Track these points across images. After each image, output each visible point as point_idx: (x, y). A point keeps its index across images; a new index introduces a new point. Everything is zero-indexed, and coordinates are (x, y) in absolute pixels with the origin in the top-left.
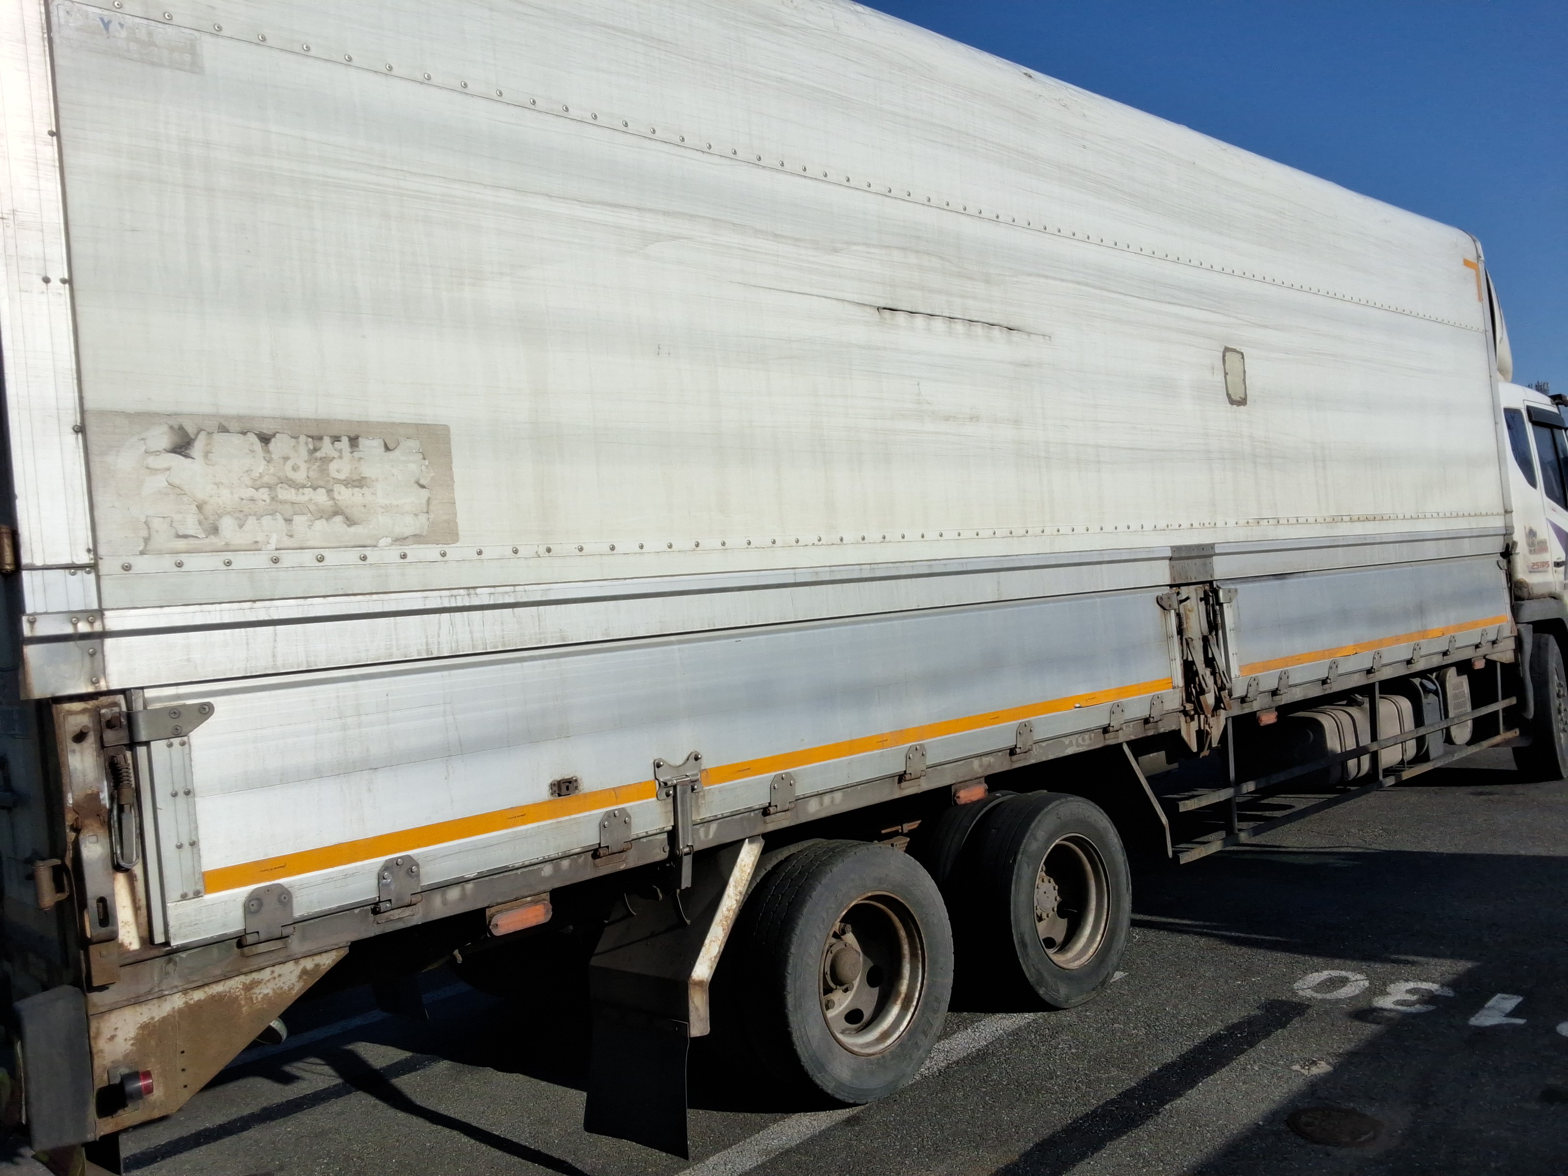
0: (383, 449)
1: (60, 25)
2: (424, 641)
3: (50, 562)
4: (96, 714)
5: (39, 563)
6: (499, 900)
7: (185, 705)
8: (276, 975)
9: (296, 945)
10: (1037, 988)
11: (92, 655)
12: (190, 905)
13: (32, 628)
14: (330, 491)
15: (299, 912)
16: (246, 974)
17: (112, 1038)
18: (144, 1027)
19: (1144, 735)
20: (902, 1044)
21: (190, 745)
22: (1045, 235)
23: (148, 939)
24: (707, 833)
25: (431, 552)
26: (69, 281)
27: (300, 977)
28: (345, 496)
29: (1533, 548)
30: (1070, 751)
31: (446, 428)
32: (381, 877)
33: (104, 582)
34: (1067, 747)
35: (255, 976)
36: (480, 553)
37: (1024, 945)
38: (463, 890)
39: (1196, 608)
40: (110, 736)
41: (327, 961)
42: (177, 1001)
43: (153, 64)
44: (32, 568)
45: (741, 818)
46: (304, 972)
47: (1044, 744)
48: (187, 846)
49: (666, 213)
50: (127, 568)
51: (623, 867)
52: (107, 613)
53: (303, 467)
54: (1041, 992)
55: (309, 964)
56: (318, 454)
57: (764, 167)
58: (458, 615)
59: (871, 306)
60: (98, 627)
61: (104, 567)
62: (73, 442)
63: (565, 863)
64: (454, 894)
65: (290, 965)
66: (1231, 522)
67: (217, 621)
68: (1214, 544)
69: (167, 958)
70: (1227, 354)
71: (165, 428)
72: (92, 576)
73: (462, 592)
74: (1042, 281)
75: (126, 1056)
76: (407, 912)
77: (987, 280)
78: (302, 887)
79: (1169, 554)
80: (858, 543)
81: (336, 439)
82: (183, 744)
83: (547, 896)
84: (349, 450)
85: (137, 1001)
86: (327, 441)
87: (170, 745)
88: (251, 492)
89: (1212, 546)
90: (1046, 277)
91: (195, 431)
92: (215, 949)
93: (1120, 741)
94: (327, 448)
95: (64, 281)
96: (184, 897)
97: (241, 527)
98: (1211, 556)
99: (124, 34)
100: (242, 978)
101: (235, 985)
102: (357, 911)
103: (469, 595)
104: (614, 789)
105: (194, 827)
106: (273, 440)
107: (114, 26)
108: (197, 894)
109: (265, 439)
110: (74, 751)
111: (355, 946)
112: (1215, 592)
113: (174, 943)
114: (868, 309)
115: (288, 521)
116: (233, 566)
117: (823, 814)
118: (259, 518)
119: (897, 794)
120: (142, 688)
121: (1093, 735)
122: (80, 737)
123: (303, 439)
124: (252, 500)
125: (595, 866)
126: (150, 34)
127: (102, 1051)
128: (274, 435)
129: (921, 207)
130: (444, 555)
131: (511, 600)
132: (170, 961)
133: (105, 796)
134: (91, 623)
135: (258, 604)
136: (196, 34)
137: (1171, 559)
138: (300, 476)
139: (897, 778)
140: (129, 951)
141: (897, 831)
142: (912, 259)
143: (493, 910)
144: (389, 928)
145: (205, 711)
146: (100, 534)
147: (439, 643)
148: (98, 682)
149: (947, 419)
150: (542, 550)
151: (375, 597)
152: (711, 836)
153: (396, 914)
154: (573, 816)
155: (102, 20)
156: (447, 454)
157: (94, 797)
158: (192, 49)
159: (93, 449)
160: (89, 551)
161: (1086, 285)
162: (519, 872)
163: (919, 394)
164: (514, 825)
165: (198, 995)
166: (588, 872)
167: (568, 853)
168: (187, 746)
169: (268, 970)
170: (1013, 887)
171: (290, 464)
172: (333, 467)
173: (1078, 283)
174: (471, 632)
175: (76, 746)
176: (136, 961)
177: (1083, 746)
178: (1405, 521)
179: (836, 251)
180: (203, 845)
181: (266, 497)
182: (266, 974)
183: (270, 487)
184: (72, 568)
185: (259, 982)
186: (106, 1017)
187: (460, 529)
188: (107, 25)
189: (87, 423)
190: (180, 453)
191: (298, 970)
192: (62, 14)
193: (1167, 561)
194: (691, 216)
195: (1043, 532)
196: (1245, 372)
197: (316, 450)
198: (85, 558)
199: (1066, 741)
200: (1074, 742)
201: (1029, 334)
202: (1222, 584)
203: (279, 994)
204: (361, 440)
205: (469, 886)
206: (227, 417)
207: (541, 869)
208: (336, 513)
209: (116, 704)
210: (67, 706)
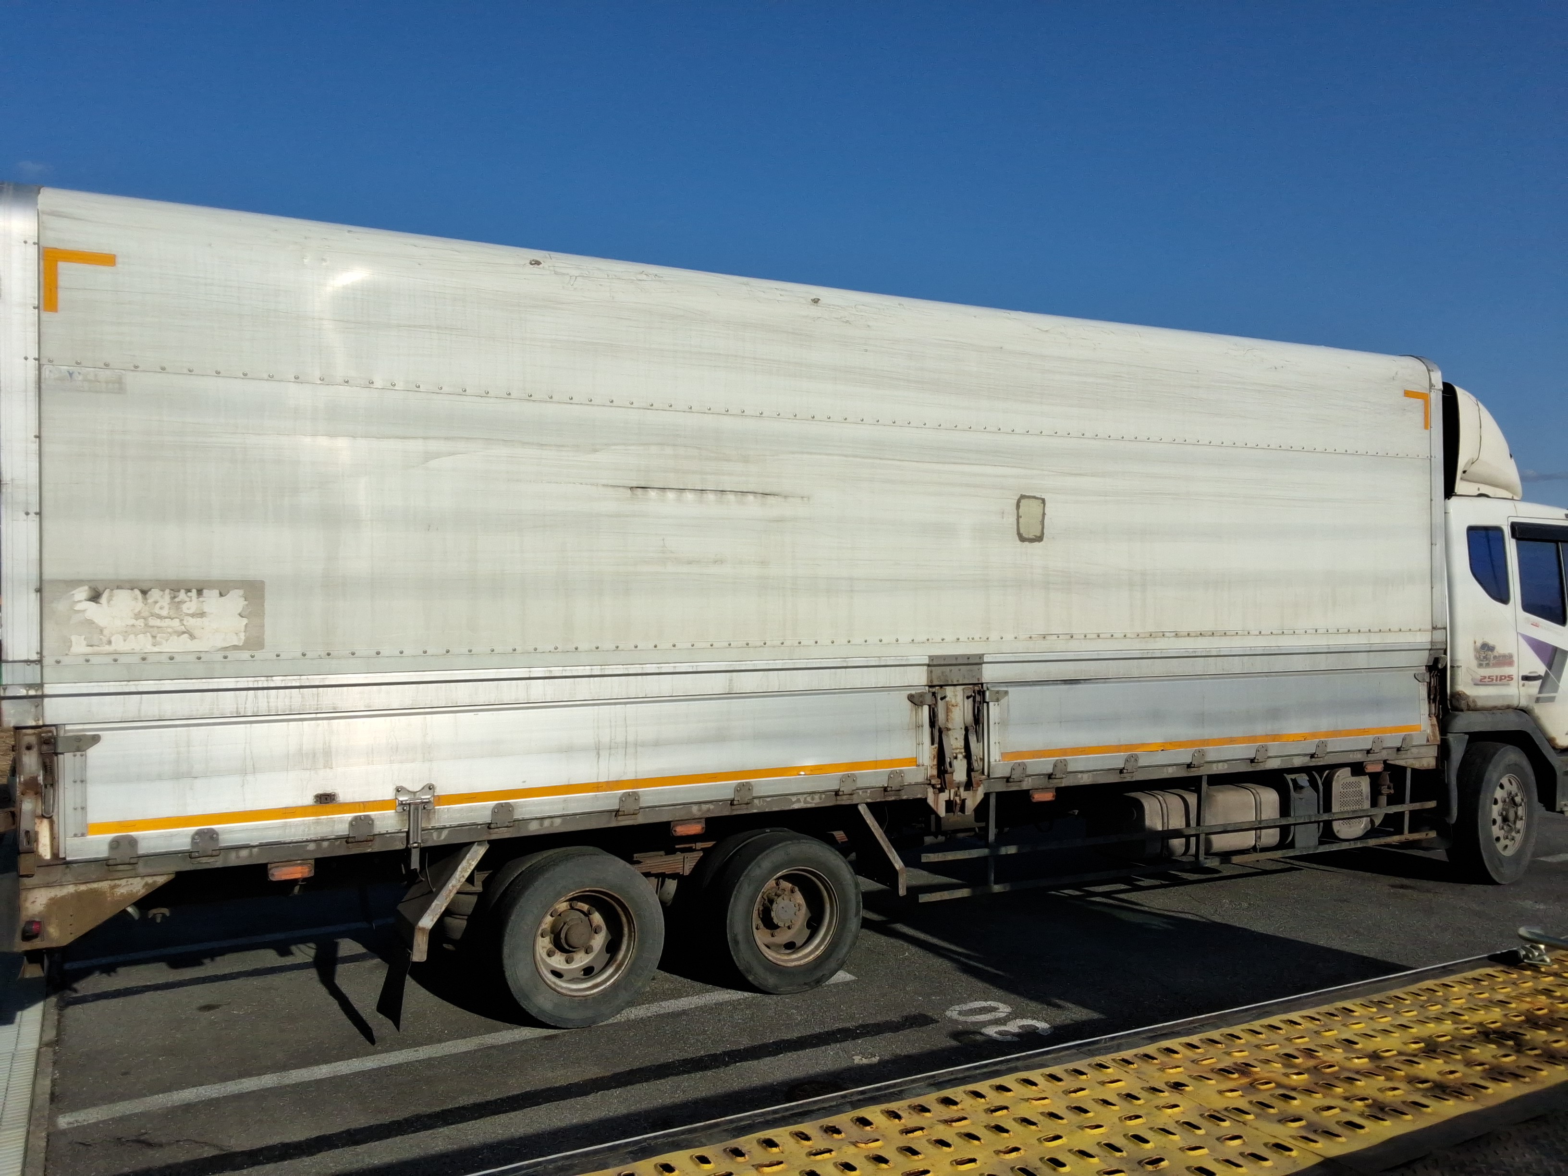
0: (218, 595)
1: (45, 379)
2: (235, 706)
3: (16, 659)
4: (39, 735)
5: (10, 659)
6: (275, 860)
7: (85, 735)
8: (129, 883)
9: (141, 869)
10: (746, 975)
11: (37, 706)
12: (78, 840)
13: (4, 692)
14: (181, 620)
15: (141, 852)
16: (111, 880)
17: (34, 902)
18: (51, 899)
19: (883, 800)
20: (603, 993)
21: (86, 756)
22: (814, 422)
23: (55, 855)
24: (439, 836)
25: (245, 655)
26: (39, 514)
27: (144, 887)
28: (191, 622)
29: (1484, 663)
30: (796, 806)
31: (262, 582)
32: (193, 838)
33: (45, 670)
34: (794, 803)
35: (117, 882)
36: (278, 656)
37: (736, 942)
38: (251, 851)
39: (961, 704)
40: (45, 748)
41: (161, 880)
42: (71, 889)
43: (97, 392)
44: (7, 662)
45: (469, 829)
46: (146, 884)
47: (769, 799)
48: (79, 810)
49: (446, 439)
50: (58, 662)
51: (369, 850)
52: (45, 685)
53: (167, 607)
54: (750, 978)
55: (150, 880)
56: (177, 600)
57: (534, 401)
58: (260, 692)
59: (624, 487)
60: (39, 693)
61: (46, 662)
62: (34, 597)
63: (325, 844)
64: (244, 853)
65: (139, 879)
66: (1009, 637)
67: (107, 691)
68: (983, 655)
69: (65, 866)
70: (1022, 501)
71: (86, 588)
72: (38, 667)
73: (263, 678)
74: (805, 456)
75: (40, 913)
76: (212, 860)
77: (746, 460)
78: (144, 838)
79: (927, 662)
80: (592, 651)
81: (188, 591)
82: (82, 755)
83: (313, 862)
84: (196, 596)
85: (48, 885)
86: (183, 592)
87: (75, 756)
88: (133, 622)
89: (981, 656)
90: (811, 453)
91: (103, 589)
92: (93, 865)
93: (854, 802)
94: (182, 595)
95: (36, 514)
96: (75, 835)
97: (125, 640)
98: (981, 664)
99: (80, 378)
100: (109, 882)
101: (104, 885)
102: (180, 855)
103: (267, 680)
104: (363, 802)
105: (85, 799)
106: (149, 593)
107: (75, 375)
108: (83, 835)
109: (144, 592)
110: (25, 754)
111: (178, 874)
112: (982, 693)
113: (68, 859)
114: (621, 489)
115: (154, 637)
116: (118, 662)
117: (542, 832)
118: (136, 635)
119: (613, 824)
120: (65, 724)
121: (823, 796)
122: (29, 748)
123: (167, 591)
124: (133, 626)
125: (348, 848)
126: (96, 375)
127: (27, 908)
128: (150, 590)
129: (683, 413)
130: (253, 657)
131: (298, 684)
132: (68, 867)
133: (41, 779)
134: (36, 690)
135: (131, 683)
136: (122, 371)
137: (929, 665)
138: (164, 613)
139: (614, 814)
140: (44, 860)
141: (692, 847)
142: (669, 451)
143: (273, 865)
144: (199, 867)
145: (95, 739)
146: (45, 644)
147: (245, 708)
148: (38, 720)
149: (690, 563)
150: (323, 654)
151: (204, 680)
152: (443, 837)
153: (204, 860)
154: (329, 817)
155: (69, 372)
156: (262, 597)
157: (34, 779)
158: (120, 381)
159: (45, 600)
160: (37, 653)
161: (856, 456)
162: (291, 845)
163: (664, 546)
164: (286, 818)
165: (83, 888)
166: (342, 851)
167: (325, 838)
168: (84, 757)
169: (125, 880)
170: (732, 900)
171: (158, 605)
172: (184, 607)
173: (846, 456)
174: (268, 702)
175: (27, 752)
176: (48, 865)
177: (811, 803)
178: (1260, 637)
179: (595, 451)
180: (89, 809)
181: (143, 625)
182: (123, 882)
183: (145, 618)
184: (28, 662)
185: (119, 886)
186: (31, 891)
187: (266, 641)
188: (71, 374)
189: (43, 587)
190: (93, 601)
191: (143, 882)
192: (47, 372)
193: (925, 668)
194: (467, 438)
195: (782, 643)
196: (1044, 514)
197: (175, 597)
198: (35, 657)
199: (794, 799)
200: (802, 800)
201: (786, 497)
202: (993, 687)
203: (131, 894)
204: (205, 591)
205: (255, 850)
206: (122, 581)
207: (307, 845)
208: (184, 633)
209: (51, 732)
210: (24, 731)
